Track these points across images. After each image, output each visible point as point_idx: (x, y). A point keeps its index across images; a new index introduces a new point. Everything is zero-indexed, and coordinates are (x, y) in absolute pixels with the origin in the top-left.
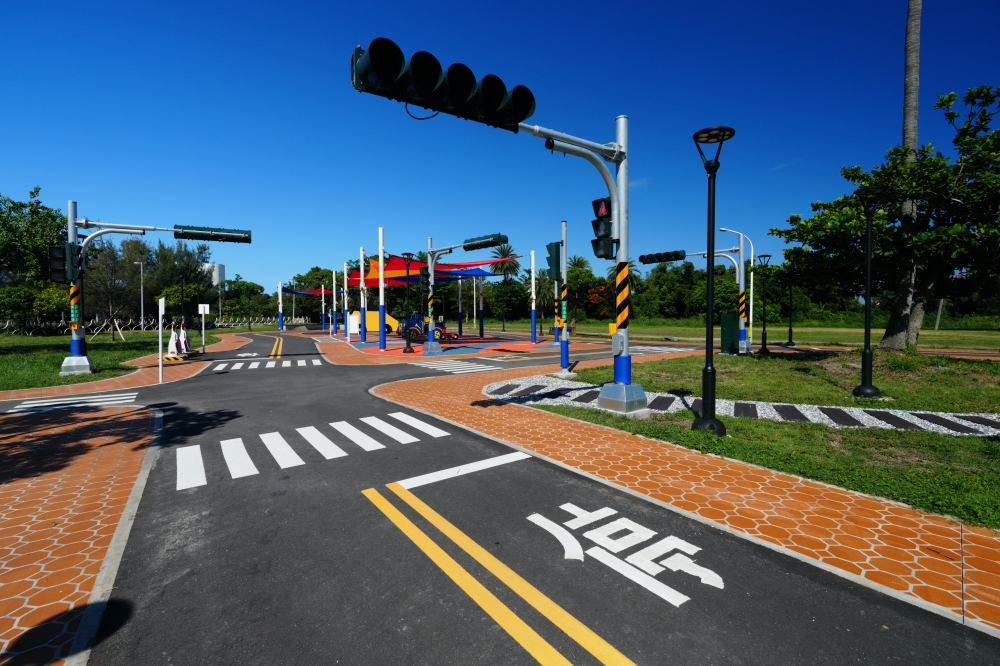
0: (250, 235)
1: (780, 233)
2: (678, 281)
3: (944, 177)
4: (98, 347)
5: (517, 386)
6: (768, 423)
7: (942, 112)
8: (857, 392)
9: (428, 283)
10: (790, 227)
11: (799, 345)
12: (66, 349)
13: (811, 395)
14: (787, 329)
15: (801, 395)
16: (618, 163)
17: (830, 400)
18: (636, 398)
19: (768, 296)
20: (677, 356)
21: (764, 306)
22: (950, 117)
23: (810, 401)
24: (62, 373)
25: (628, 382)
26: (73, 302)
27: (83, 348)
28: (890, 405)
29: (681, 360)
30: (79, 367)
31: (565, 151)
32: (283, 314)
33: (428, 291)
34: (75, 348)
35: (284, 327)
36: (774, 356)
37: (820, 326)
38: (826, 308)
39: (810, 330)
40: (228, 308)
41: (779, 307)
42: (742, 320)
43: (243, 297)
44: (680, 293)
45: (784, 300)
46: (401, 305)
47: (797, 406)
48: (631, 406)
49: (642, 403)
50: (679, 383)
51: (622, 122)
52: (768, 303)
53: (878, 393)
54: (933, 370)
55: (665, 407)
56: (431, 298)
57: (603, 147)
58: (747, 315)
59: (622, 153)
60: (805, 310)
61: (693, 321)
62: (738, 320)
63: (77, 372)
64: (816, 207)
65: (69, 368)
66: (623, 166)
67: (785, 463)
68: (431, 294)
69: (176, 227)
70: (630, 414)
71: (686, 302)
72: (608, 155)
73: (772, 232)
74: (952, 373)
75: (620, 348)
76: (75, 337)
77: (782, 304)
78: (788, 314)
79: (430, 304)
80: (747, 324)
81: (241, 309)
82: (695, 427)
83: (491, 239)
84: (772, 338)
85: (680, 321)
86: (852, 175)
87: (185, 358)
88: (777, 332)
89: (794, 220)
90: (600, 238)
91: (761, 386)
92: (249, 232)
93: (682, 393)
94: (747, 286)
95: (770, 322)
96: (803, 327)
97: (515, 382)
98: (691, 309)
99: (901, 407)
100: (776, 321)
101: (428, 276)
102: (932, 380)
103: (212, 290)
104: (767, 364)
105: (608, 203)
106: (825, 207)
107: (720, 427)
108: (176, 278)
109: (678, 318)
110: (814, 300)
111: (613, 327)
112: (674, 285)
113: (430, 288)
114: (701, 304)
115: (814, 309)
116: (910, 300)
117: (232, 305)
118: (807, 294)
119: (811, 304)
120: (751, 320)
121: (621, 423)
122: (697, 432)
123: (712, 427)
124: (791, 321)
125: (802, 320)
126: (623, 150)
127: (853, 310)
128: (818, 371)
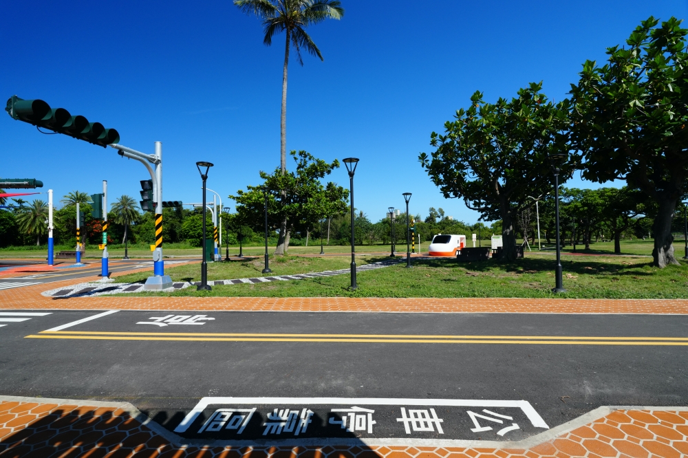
1: (234, 198)
2: (170, 217)
3: (292, 184)
5: (72, 290)
6: (228, 286)
7: (292, 156)
8: (264, 272)
10: (239, 196)
11: (245, 256)
13: (246, 275)
14: (239, 248)
15: (242, 275)
16: (157, 164)
17: (253, 276)
18: (167, 282)
19: (229, 228)
20: (179, 265)
21: (227, 235)
22: (295, 159)
23: (246, 277)
25: (162, 275)
28: (274, 275)
29: (182, 267)
31: (129, 157)
36: (232, 261)
37: (258, 246)
38: (261, 236)
39: (252, 248)
41: (236, 235)
42: (216, 243)
44: (172, 225)
45: (239, 230)
47: (241, 280)
48: (164, 286)
49: (170, 285)
50: (185, 277)
51: (158, 145)
52: (230, 233)
53: (270, 271)
54: (291, 261)
55: (181, 287)
57: (149, 156)
58: (218, 240)
59: (159, 160)
60: (250, 237)
61: (182, 244)
62: (213, 243)
64: (249, 188)
66: (159, 166)
67: (234, 294)
70: (165, 290)
71: (177, 231)
72: (151, 160)
73: (230, 197)
74: (296, 262)
75: (158, 257)
77: (238, 233)
78: (241, 239)
80: (218, 246)
82: (198, 289)
83: (25, 183)
84: (232, 253)
85: (174, 245)
86: (263, 176)
88: (234, 250)
89: (240, 192)
90: (145, 201)
91: (225, 273)
93: (189, 280)
94: (218, 222)
95: (231, 244)
96: (249, 246)
97: (69, 288)
98: (181, 237)
99: (277, 275)
100: (235, 243)
102: (291, 265)
104: (228, 264)
105: (151, 183)
106: (253, 189)
107: (210, 288)
109: (171, 242)
110: (255, 231)
111: (153, 247)
112: (168, 219)
114: (188, 233)
115: (255, 235)
116: (285, 231)
118: (251, 227)
119: (253, 233)
120: (220, 243)
121: (161, 294)
122: (199, 291)
123: (206, 288)
124: (241, 243)
125: (249, 243)
126: (159, 159)
127: (273, 237)
128: (251, 266)
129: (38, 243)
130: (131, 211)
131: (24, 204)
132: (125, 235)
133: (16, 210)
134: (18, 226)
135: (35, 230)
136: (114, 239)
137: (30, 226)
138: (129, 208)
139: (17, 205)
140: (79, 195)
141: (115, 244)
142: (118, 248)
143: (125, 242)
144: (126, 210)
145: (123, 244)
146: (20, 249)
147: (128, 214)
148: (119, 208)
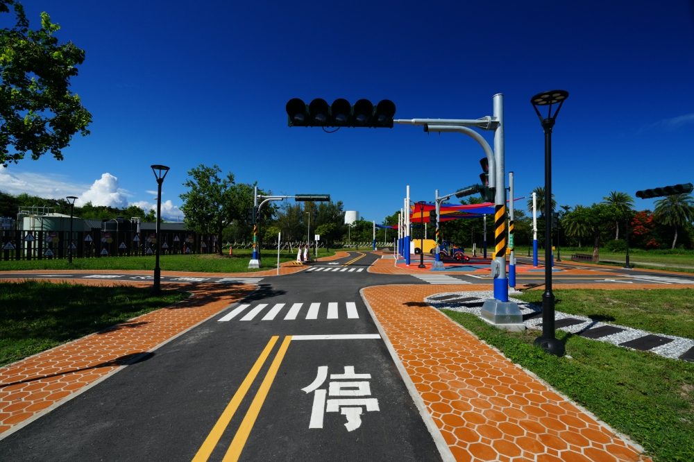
0: (329, 197)
4: (266, 256)
5: (459, 296)
9: (436, 221)
12: (251, 256)
18: (508, 313)
24: (249, 267)
26: (255, 234)
27: (258, 256)
30: (255, 265)
31: (439, 131)
32: (376, 241)
33: (436, 226)
34: (254, 256)
35: (376, 249)
40: (354, 236)
43: (364, 230)
46: (456, 235)
48: (502, 319)
51: (497, 99)
56: (438, 231)
63: (254, 267)
65: (252, 265)
68: (437, 229)
69: (296, 195)
70: (500, 325)
72: (481, 126)
76: (255, 250)
79: (437, 235)
81: (361, 237)
87: (303, 263)
92: (329, 196)
93: (603, 319)
101: (436, 216)
103: (343, 227)
108: (327, 220)
113: (437, 224)
117: (357, 235)
129: (580, 246)
130: (683, 207)
131: (569, 210)
132: (676, 238)
133: (563, 215)
134: (564, 230)
135: (577, 233)
136: (661, 243)
137: (573, 229)
138: (680, 204)
139: (565, 211)
140: (616, 196)
141: (662, 248)
142: (665, 254)
143: (676, 246)
144: (676, 207)
145: (673, 249)
146: (565, 250)
147: (678, 211)
148: (666, 205)
